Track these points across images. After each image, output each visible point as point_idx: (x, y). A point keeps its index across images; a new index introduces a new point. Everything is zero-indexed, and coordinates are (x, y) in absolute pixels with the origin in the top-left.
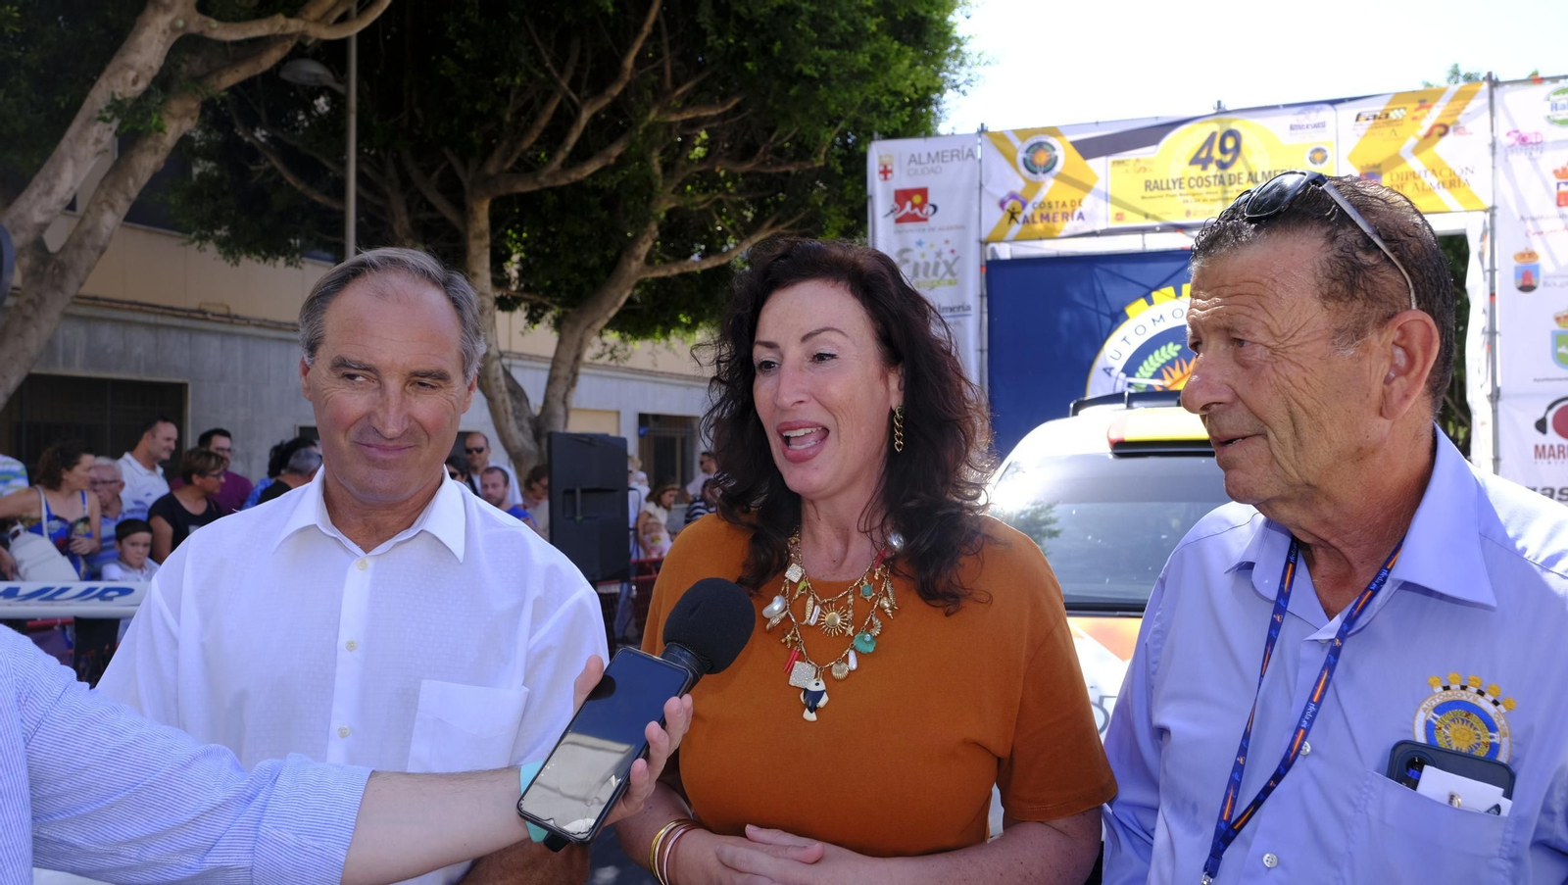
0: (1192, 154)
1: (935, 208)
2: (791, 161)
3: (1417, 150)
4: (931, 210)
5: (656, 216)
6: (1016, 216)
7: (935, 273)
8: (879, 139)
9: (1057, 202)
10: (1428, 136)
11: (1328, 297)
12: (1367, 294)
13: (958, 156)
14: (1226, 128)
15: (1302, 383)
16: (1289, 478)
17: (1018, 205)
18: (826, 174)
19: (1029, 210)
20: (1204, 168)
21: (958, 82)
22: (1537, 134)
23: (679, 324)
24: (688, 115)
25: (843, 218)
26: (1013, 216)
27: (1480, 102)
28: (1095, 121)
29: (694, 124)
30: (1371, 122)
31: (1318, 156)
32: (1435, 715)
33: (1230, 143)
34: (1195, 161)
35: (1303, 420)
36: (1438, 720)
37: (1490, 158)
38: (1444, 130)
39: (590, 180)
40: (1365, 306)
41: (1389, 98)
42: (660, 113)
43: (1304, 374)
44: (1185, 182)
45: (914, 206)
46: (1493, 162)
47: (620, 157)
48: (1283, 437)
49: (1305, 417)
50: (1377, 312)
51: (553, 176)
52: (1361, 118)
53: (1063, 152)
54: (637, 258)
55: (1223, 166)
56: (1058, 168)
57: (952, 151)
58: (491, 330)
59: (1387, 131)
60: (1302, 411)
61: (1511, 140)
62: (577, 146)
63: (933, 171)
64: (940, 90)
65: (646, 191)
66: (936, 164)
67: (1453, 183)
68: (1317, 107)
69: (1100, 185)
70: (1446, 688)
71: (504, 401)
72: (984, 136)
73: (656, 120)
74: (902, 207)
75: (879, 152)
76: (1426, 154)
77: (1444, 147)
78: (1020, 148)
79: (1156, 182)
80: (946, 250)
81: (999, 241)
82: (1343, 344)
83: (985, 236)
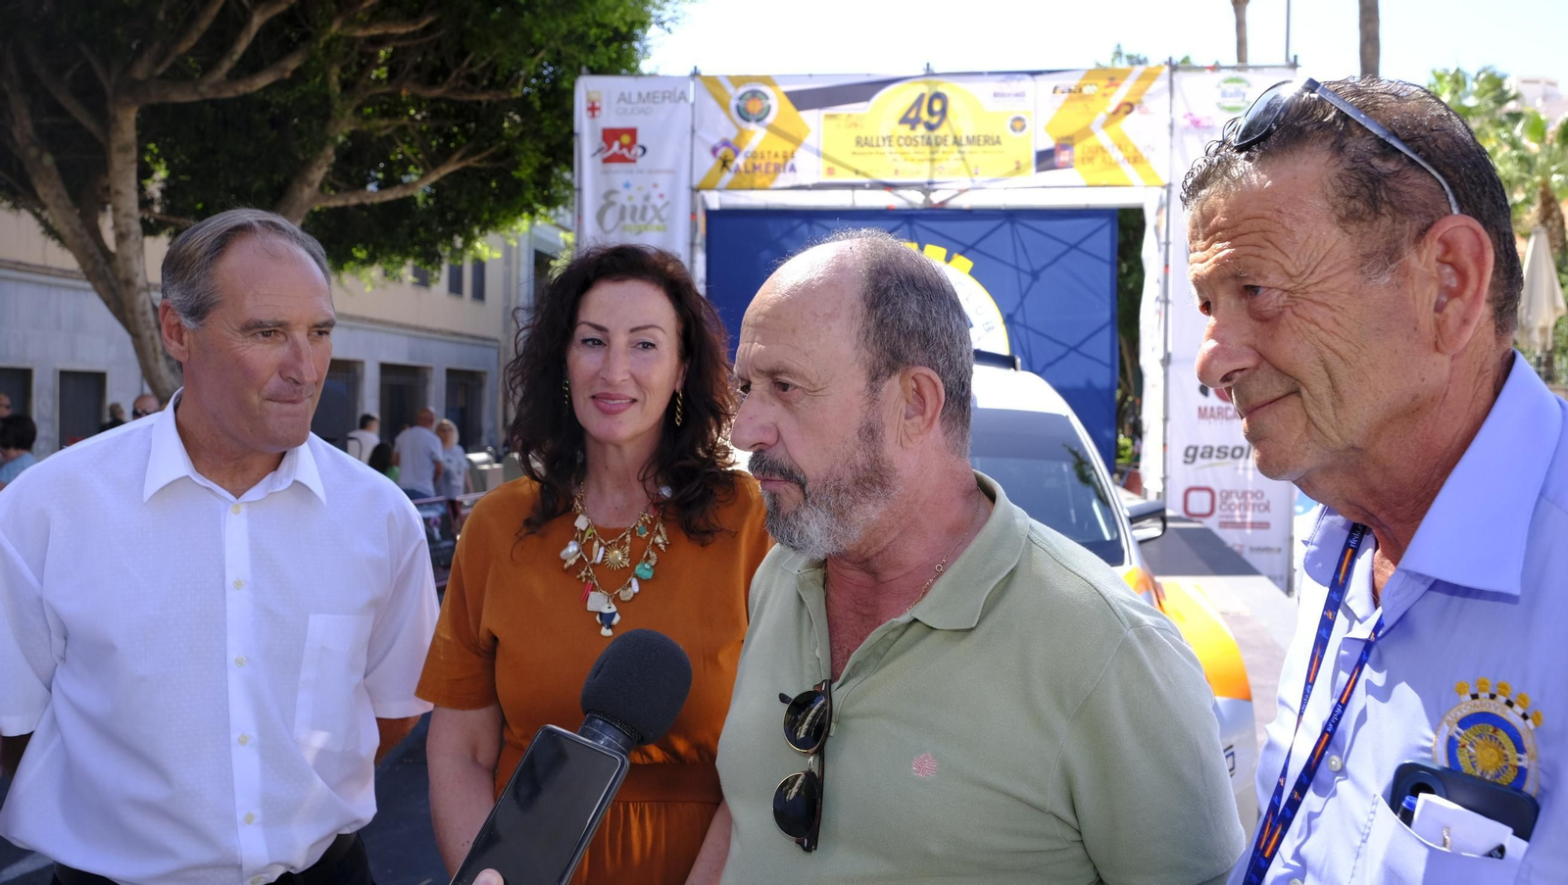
0: (900, 114)
1: (644, 150)
2: (484, 89)
3: (1105, 125)
4: (640, 151)
5: (334, 140)
6: (728, 164)
7: (643, 217)
8: (587, 74)
9: (769, 152)
10: (1116, 112)
11: (1347, 219)
12: (1394, 207)
13: (669, 97)
14: (933, 91)
15: (1330, 325)
16: (1330, 443)
17: (730, 153)
18: (523, 105)
19: (740, 161)
20: (913, 128)
21: (663, 18)
22: (1208, 118)
23: (353, 258)
24: (376, 31)
25: (538, 154)
26: (725, 164)
27: (1161, 83)
28: (808, 73)
29: (378, 41)
30: (1066, 95)
31: (1018, 125)
32: (1459, 730)
33: (937, 106)
34: (904, 120)
35: (1341, 371)
36: (1463, 736)
37: (1168, 137)
38: (1128, 107)
39: (262, 93)
40: (1394, 221)
41: (1081, 74)
42: (343, 26)
43: (1332, 314)
44: (894, 140)
45: (622, 146)
46: (1171, 142)
47: (297, 72)
48: (1318, 392)
49: (1342, 365)
50: (1410, 227)
51: (216, 86)
52: (1058, 91)
53: (776, 102)
54: (310, 185)
55: (930, 127)
56: (769, 120)
57: (664, 93)
58: (138, 258)
59: (1080, 105)
60: (1338, 359)
61: (1187, 122)
62: (244, 56)
63: (643, 111)
64: (644, 25)
65: (322, 111)
66: (646, 105)
67: (1136, 159)
68: (1019, 76)
69: (810, 140)
70: (1475, 697)
71: (152, 338)
72: (697, 79)
73: (340, 33)
74: (610, 146)
75: (586, 88)
76: (1113, 129)
77: (1129, 123)
78: (734, 93)
79: (866, 138)
80: (655, 193)
81: (710, 188)
82: (1375, 271)
83: (696, 182)
